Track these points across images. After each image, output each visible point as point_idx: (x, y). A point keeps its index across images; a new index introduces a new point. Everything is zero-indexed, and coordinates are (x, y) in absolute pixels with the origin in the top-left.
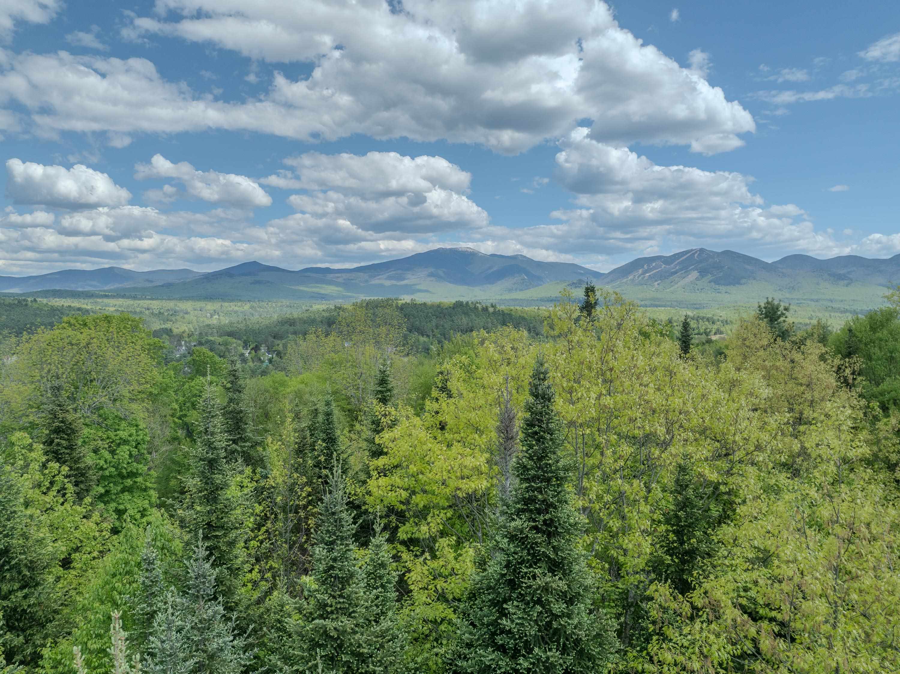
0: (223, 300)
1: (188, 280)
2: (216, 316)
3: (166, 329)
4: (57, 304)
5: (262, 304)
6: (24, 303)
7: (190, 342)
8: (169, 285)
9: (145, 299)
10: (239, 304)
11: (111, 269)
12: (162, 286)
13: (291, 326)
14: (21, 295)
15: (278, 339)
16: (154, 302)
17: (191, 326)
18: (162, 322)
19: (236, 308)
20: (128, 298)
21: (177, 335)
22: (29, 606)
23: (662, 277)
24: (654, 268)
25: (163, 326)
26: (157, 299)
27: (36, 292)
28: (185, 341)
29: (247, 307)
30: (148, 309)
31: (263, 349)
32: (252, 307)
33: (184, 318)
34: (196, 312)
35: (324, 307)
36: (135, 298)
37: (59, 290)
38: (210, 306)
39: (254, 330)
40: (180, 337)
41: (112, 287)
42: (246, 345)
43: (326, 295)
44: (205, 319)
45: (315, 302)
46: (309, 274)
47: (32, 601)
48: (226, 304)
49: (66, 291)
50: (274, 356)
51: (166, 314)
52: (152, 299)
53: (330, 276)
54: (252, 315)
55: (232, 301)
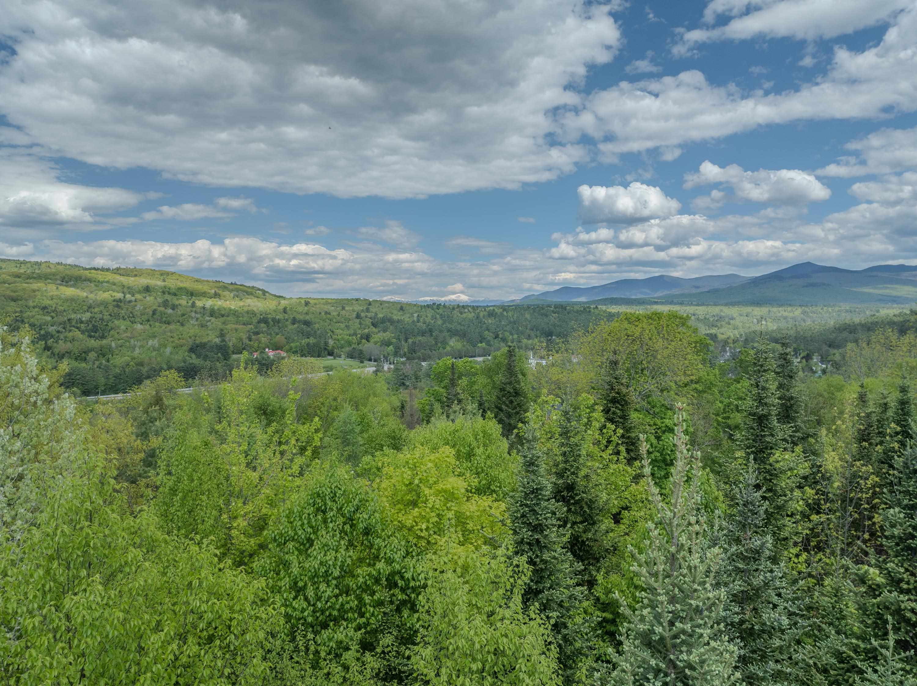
0: (772, 305)
1: (735, 285)
2: (764, 322)
3: (711, 334)
4: (613, 311)
5: (814, 309)
6: (588, 310)
7: (735, 348)
8: (715, 291)
9: (692, 304)
10: (789, 309)
11: (661, 277)
12: (708, 292)
13: (851, 333)
14: (586, 303)
15: (834, 348)
16: (700, 308)
17: (736, 332)
18: (707, 328)
19: (786, 314)
20: (675, 304)
21: (722, 340)
22: (587, 539)
25: (708, 332)
26: (703, 305)
27: (597, 301)
28: (730, 347)
29: (798, 312)
30: (694, 315)
31: (815, 359)
32: (804, 313)
33: (729, 324)
34: (742, 318)
35: (897, 312)
36: (681, 304)
37: (616, 298)
38: (757, 311)
39: (805, 337)
40: (726, 343)
41: (661, 295)
42: (796, 354)
43: (899, 297)
44: (751, 324)
45: (883, 305)
46: (874, 273)
47: (590, 535)
48: (775, 309)
49: (621, 299)
50: (829, 366)
51: (711, 319)
52: (698, 305)
53: (905, 275)
54: (804, 321)
55: (781, 305)
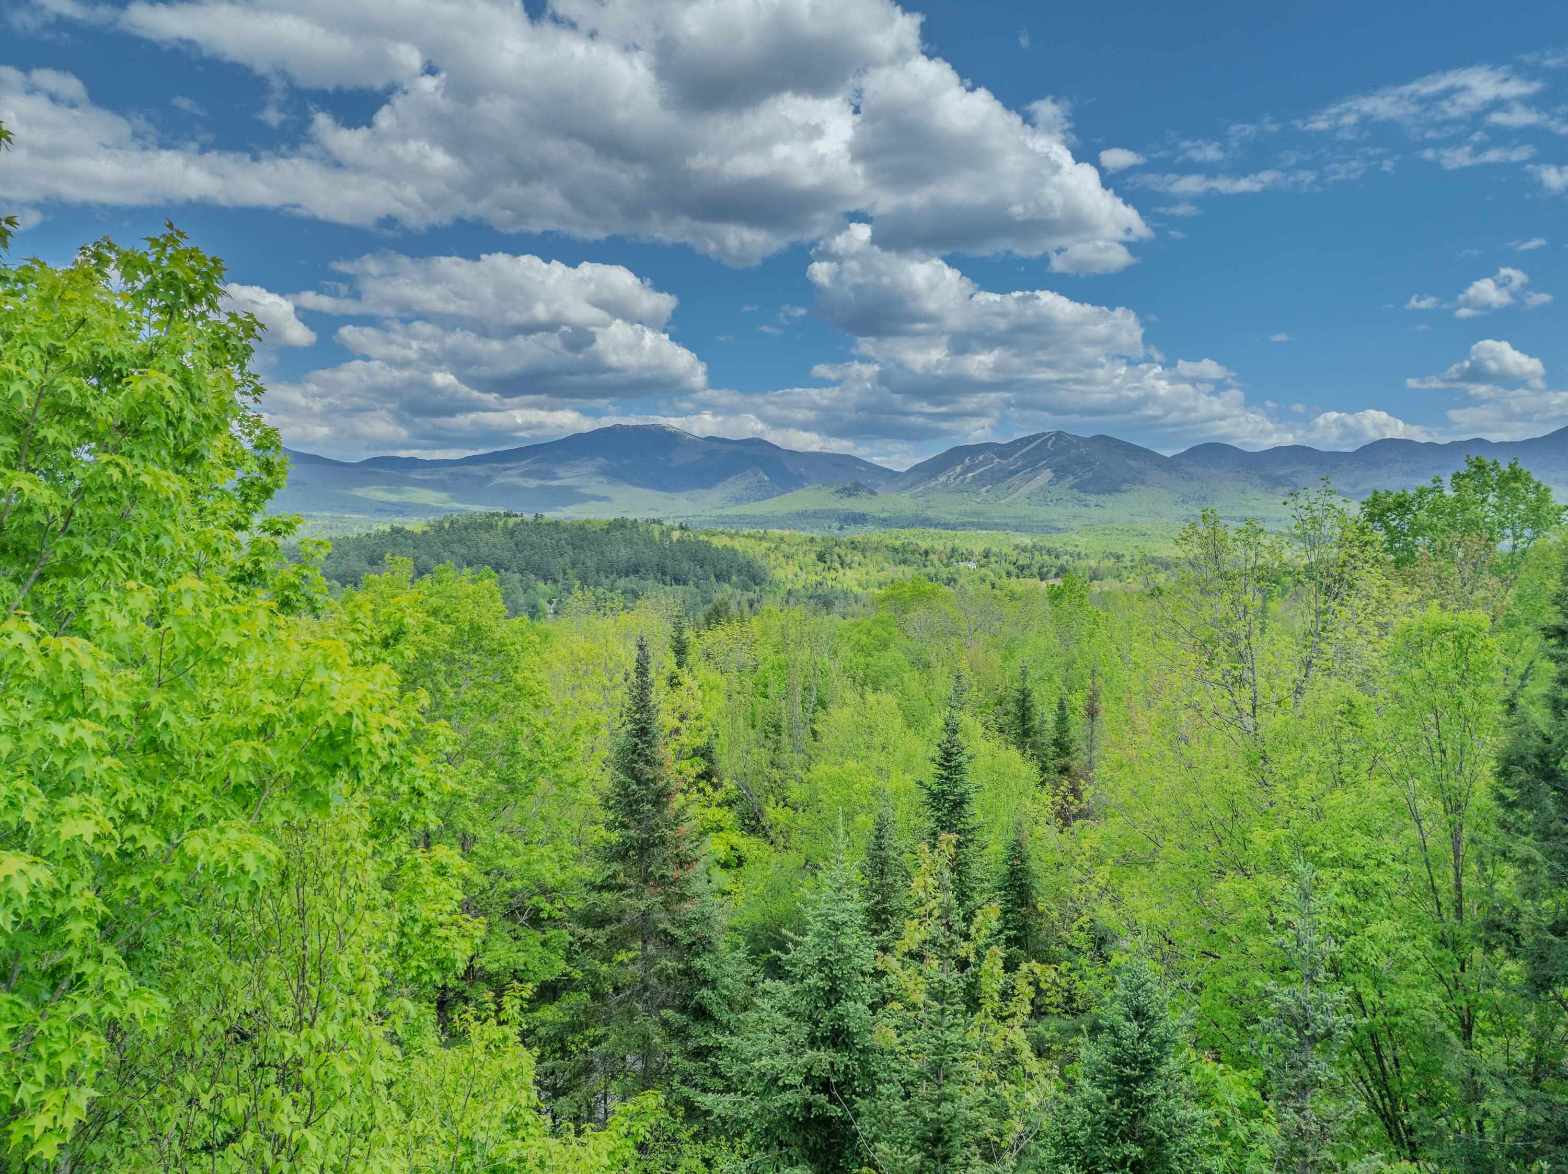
23: (996, 478)
24: (983, 464)
